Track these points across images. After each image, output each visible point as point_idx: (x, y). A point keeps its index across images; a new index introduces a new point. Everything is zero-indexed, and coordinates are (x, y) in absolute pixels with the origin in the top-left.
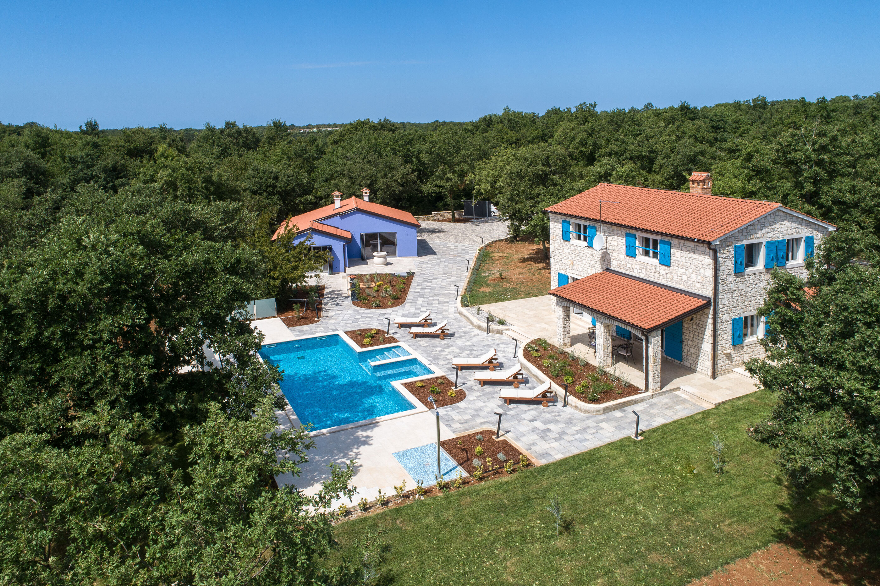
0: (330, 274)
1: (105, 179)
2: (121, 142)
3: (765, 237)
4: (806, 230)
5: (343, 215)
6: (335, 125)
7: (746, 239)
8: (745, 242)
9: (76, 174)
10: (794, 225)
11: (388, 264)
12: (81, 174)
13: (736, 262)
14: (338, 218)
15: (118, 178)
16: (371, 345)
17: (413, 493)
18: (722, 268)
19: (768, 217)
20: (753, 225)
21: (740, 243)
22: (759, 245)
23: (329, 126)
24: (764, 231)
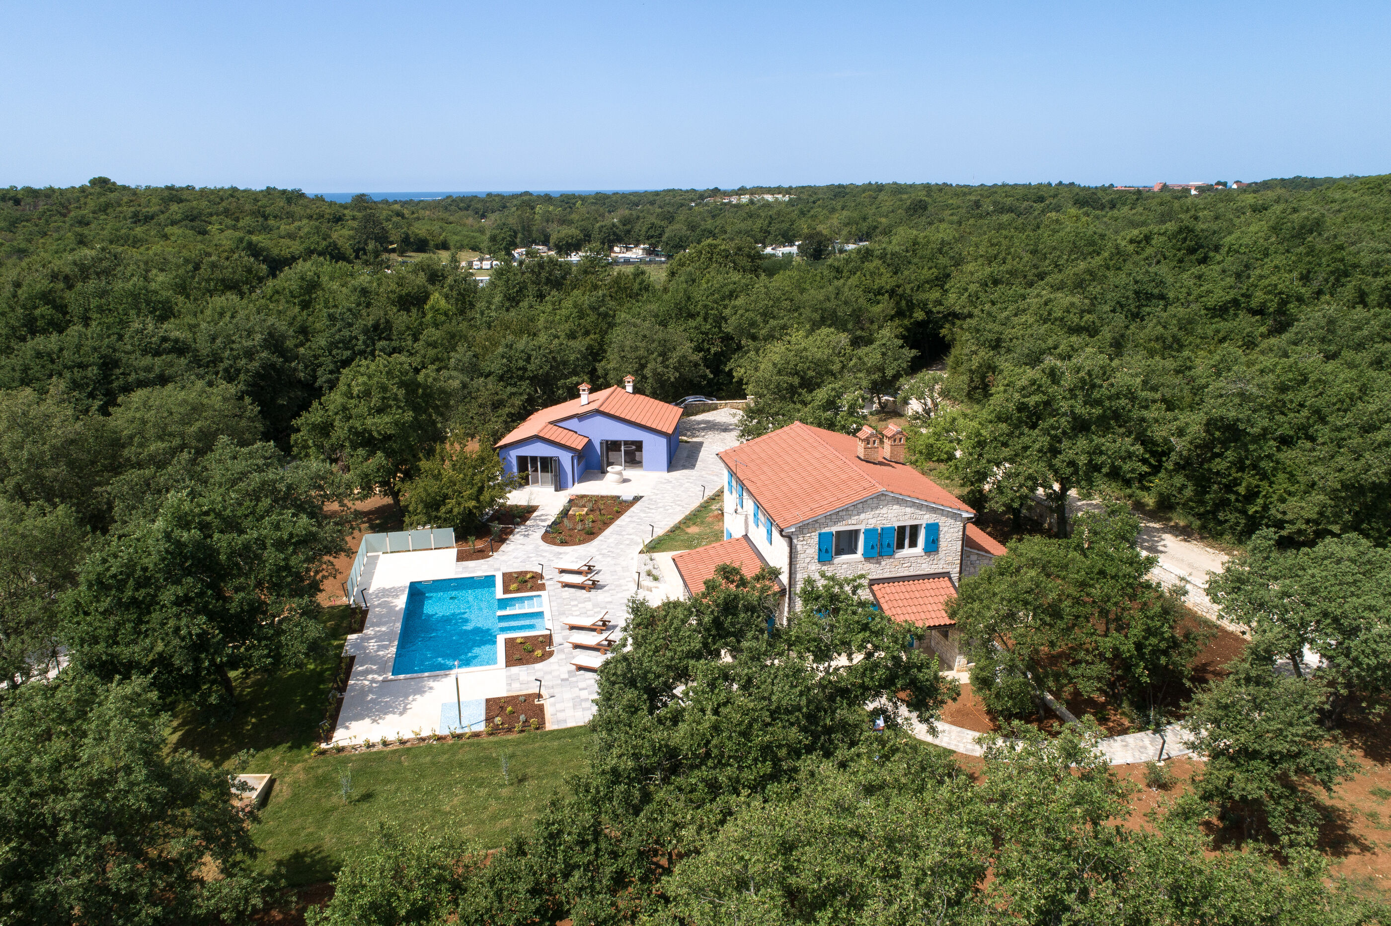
0: (556, 490)
1: (364, 342)
2: (393, 286)
3: (865, 522)
4: (927, 516)
5: (581, 417)
6: (779, 190)
7: (835, 523)
8: (834, 529)
9: (333, 335)
10: (908, 510)
11: (625, 481)
12: (337, 337)
13: (820, 550)
14: (576, 420)
15: (380, 339)
16: (518, 590)
17: (429, 738)
18: (801, 557)
19: (870, 502)
20: (847, 510)
21: (826, 530)
22: (857, 532)
23: (770, 191)
24: (862, 516)
